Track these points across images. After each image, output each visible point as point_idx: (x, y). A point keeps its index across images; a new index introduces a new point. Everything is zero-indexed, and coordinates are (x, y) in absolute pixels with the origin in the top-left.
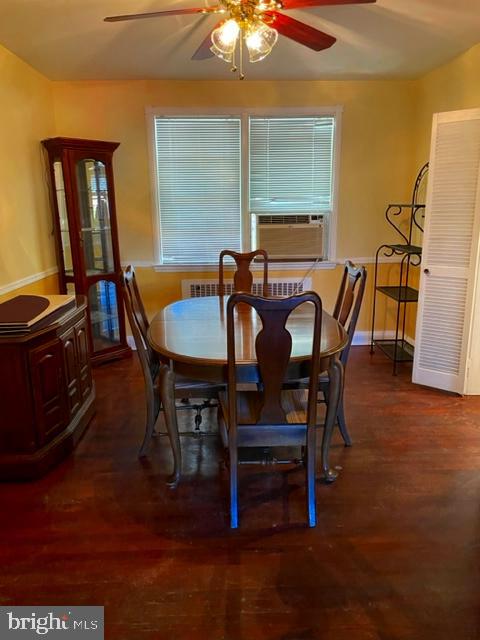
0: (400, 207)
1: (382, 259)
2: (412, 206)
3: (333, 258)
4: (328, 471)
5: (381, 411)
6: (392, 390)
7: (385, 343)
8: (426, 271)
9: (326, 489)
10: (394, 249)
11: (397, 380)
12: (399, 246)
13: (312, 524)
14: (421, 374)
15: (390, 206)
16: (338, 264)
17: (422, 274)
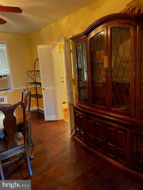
0: (31, 71)
1: (29, 87)
2: (34, 71)
3: (13, 88)
4: (31, 156)
5: (39, 132)
6: (40, 125)
7: (33, 111)
8: (44, 89)
9: (32, 162)
10: (32, 83)
11: (40, 121)
12: (33, 82)
13: (31, 174)
14: (47, 118)
15: (28, 71)
16: (15, 90)
17: (43, 90)
